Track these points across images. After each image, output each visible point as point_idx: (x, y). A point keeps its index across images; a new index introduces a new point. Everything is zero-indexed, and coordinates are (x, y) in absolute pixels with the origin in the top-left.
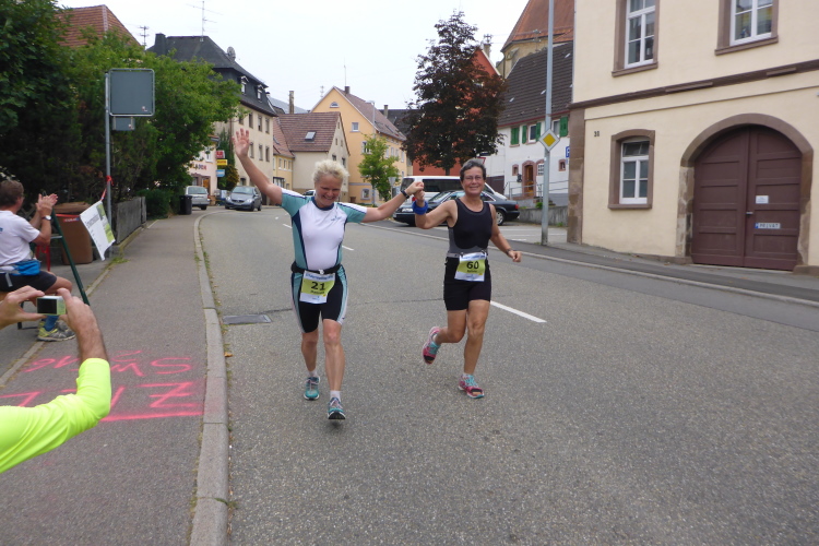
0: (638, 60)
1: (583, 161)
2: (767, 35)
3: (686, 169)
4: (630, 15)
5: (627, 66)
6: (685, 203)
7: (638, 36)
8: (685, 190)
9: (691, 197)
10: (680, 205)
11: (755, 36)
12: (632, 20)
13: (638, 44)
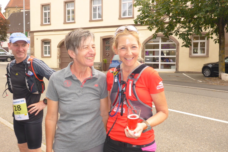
0: (46, 22)
1: (34, 46)
2: (73, 21)
3: (58, 48)
4: (44, 12)
5: (44, 23)
6: (59, 56)
7: (46, 17)
8: (58, 53)
9: (60, 55)
10: (58, 56)
11: (71, 21)
12: (44, 13)
13: (46, 18)
